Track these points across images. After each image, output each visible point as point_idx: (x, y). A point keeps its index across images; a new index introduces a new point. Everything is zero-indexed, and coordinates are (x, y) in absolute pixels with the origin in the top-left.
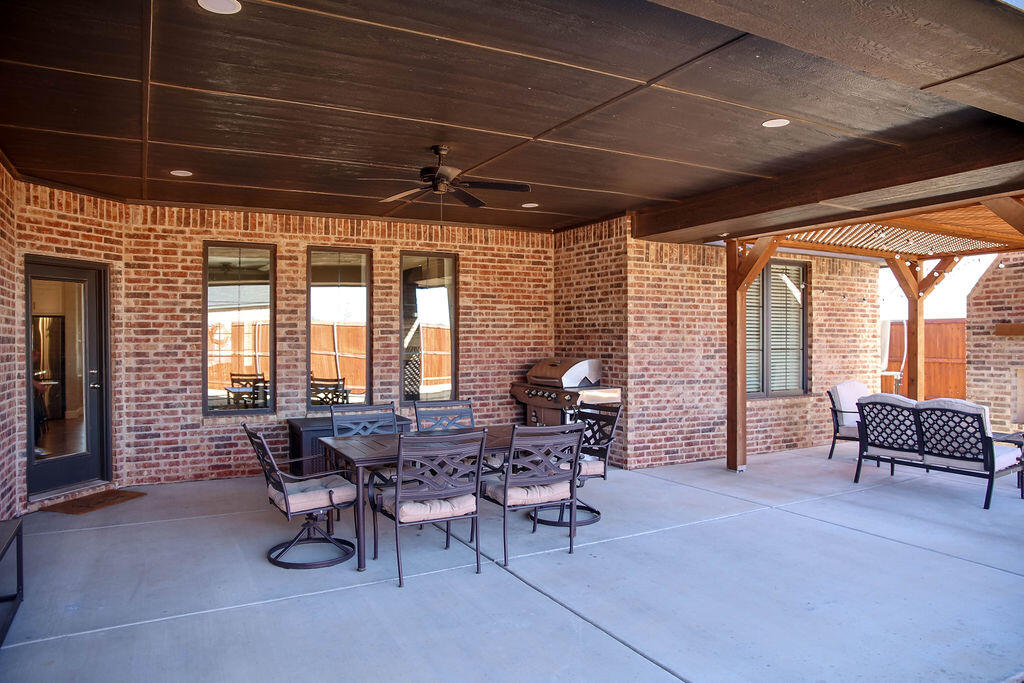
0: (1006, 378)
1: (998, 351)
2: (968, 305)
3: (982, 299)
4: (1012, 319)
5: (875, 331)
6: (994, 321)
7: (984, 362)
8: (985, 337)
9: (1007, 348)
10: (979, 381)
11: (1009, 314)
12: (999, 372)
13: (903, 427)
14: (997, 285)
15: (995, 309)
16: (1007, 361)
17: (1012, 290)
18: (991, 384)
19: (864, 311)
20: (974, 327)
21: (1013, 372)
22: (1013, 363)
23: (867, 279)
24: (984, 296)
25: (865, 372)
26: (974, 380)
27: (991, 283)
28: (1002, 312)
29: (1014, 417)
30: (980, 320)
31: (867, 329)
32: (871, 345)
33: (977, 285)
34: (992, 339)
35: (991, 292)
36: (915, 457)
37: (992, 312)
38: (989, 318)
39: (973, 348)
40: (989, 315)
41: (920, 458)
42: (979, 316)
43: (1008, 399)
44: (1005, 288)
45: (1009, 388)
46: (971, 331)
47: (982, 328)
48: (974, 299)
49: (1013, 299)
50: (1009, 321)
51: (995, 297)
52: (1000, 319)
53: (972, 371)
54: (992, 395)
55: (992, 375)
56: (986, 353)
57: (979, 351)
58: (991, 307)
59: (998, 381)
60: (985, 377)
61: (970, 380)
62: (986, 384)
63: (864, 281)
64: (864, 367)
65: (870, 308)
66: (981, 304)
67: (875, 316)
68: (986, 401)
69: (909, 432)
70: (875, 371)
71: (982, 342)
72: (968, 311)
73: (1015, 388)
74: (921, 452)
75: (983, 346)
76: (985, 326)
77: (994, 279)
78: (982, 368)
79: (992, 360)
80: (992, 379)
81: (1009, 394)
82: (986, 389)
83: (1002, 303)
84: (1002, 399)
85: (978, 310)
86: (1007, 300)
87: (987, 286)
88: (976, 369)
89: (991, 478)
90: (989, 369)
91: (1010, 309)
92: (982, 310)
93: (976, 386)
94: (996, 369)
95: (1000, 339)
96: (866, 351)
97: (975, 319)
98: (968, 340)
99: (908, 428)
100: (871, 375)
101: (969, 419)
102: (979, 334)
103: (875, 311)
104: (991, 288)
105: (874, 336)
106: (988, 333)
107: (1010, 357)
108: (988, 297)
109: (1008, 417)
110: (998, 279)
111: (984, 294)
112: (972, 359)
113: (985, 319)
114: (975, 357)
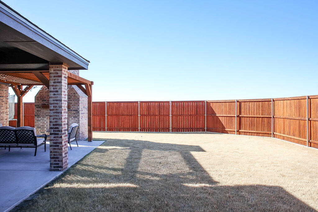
0: (45, 120)
1: (43, 112)
2: (35, 99)
3: (38, 98)
4: (46, 103)
5: (7, 106)
6: (42, 104)
7: (39, 116)
8: (40, 108)
9: (45, 112)
10: (38, 121)
11: (46, 102)
12: (43, 118)
13: (11, 136)
14: (43, 94)
15: (42, 101)
16: (45, 115)
17: (46, 96)
18: (41, 121)
19: (3, 100)
20: (37, 106)
21: (46, 118)
22: (46, 116)
23: (4, 90)
24: (39, 97)
25: (3, 120)
26: (37, 121)
27: (41, 93)
28: (44, 102)
29: (47, 130)
30: (38, 104)
31: (4, 106)
32: (5, 111)
33: (38, 94)
34: (41, 109)
35: (41, 96)
36: (15, 144)
37: (41, 101)
38: (41, 103)
39: (36, 112)
40: (41, 102)
41: (17, 145)
42: (38, 103)
43: (45, 126)
44: (45, 95)
45: (45, 123)
46: (36, 107)
47: (39, 106)
48: (37, 98)
49: (46, 98)
50: (46, 104)
51: (42, 97)
52: (43, 103)
53: (36, 118)
54: (41, 125)
55: (41, 119)
56: (40, 113)
57: (38, 112)
58: (41, 100)
59: (43, 121)
60: (40, 120)
61: (35, 121)
62: (40, 122)
63: (3, 90)
64: (3, 118)
65: (5, 99)
66: (39, 99)
67: (7, 102)
68: (40, 126)
69: (13, 137)
70: (7, 119)
71: (39, 110)
72: (35, 101)
73: (47, 122)
74: (17, 143)
75: (39, 111)
76: (40, 105)
77: (42, 92)
78: (39, 117)
79: (41, 115)
80: (41, 120)
81: (45, 124)
82: (40, 123)
83: (44, 99)
84: (44, 126)
85: (38, 101)
86: (45, 98)
87: (40, 94)
88: (37, 117)
89: (36, 148)
90: (41, 117)
91: (46, 101)
92: (39, 101)
93: (37, 122)
94: (42, 117)
95: (43, 109)
96: (3, 113)
97: (37, 104)
98: (35, 109)
99: (13, 136)
100: (5, 120)
101: (30, 132)
102: (38, 108)
103: (7, 100)
104: (41, 95)
105: (6, 108)
106: (40, 107)
107: (46, 114)
108: (41, 97)
109: (45, 130)
110: (43, 92)
111: (39, 96)
112: (36, 115)
113: (39, 103)
114: (37, 114)
